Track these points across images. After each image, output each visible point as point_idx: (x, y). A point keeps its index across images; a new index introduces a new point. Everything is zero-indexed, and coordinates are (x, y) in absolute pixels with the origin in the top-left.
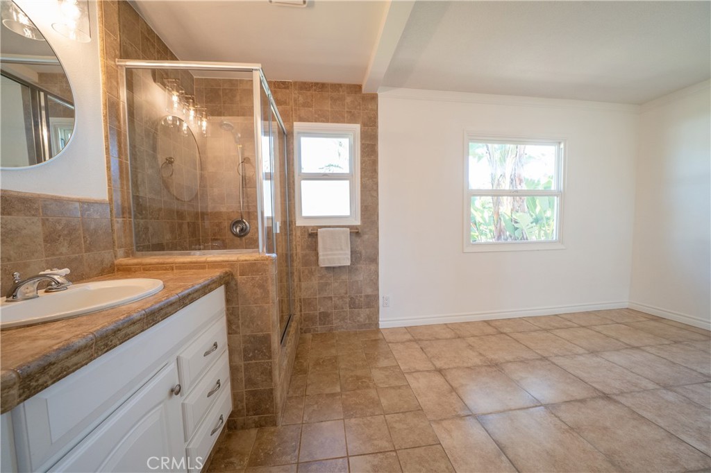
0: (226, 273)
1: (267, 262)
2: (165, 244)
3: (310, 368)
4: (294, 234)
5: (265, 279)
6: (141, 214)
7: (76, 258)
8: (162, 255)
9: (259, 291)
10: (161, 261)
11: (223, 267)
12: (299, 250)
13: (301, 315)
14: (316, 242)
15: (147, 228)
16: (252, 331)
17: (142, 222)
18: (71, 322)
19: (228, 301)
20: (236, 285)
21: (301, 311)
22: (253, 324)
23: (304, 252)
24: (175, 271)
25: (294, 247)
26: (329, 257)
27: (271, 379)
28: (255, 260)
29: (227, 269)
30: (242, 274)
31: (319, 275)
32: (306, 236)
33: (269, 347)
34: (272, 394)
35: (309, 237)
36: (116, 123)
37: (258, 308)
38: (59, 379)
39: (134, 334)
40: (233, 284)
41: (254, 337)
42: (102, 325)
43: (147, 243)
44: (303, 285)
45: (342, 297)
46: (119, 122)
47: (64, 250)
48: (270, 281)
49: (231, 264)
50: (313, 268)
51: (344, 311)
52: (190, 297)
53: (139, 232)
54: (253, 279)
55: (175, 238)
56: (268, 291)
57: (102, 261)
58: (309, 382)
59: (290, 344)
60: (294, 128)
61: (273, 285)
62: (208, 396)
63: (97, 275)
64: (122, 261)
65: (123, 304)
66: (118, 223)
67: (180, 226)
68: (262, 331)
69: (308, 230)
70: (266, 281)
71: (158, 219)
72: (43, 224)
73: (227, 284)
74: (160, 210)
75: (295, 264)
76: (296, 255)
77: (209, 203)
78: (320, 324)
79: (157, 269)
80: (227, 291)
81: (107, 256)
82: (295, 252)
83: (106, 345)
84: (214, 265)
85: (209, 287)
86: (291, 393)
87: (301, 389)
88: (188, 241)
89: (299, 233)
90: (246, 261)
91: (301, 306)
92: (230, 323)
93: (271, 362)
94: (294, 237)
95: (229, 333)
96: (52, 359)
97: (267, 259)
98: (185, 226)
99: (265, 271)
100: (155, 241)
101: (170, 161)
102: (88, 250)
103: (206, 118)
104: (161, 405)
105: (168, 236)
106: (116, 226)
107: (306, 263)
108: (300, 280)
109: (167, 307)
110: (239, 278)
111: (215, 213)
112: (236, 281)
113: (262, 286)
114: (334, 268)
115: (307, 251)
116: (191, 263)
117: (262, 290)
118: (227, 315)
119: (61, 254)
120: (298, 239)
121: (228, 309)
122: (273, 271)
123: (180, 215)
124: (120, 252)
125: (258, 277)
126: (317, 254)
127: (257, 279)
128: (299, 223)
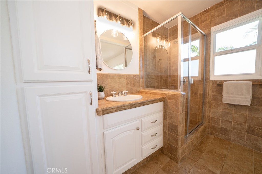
0: (163, 98)
1: (179, 96)
2: (155, 86)
3: (206, 152)
4: (208, 84)
5: (177, 102)
6: (149, 77)
7: (131, 89)
8: (150, 89)
9: (175, 107)
10: (148, 91)
11: (163, 95)
12: (210, 92)
13: (209, 125)
14: (222, 89)
15: (150, 81)
16: (171, 122)
17: (149, 79)
18: (116, 102)
19: (164, 108)
20: (167, 102)
21: (209, 122)
22: (172, 119)
23: (214, 94)
24: (151, 95)
25: (208, 91)
26: (231, 98)
27: (177, 144)
28: (174, 94)
29: (164, 96)
30: (169, 99)
31: (223, 107)
32: (216, 86)
33: (177, 131)
34: (177, 150)
35: (217, 86)
36: (142, 53)
37: (174, 114)
38: (109, 113)
39: (126, 109)
40: (166, 102)
41: (172, 124)
42: (120, 104)
43: (150, 86)
44: (212, 110)
45: (241, 124)
46: (142, 52)
47: (129, 86)
48: (179, 104)
49: (166, 95)
50: (219, 103)
51: (241, 133)
52: (146, 103)
53: (148, 82)
54: (173, 102)
55: (159, 84)
56: (179, 108)
57: (137, 90)
58: (201, 157)
59: (195, 135)
60: (211, 30)
61: (181, 106)
62: (151, 136)
63: (136, 93)
64: (142, 90)
65: (127, 101)
66: (141, 80)
67: (161, 80)
68: (175, 123)
69: (217, 82)
70: (178, 103)
71: (154, 78)
72: (126, 81)
73: (164, 101)
74: (154, 76)
75: (207, 99)
76: (209, 95)
77: (172, 72)
78: (221, 134)
79: (147, 93)
80: (164, 104)
81: (138, 88)
82: (208, 93)
83: (119, 109)
84: (161, 94)
85: (155, 101)
86: (190, 156)
87: (196, 158)
88: (163, 85)
89: (211, 84)
90: (171, 94)
91: (209, 120)
92: (164, 116)
93: (178, 137)
94: (208, 86)
95: (164, 119)
96: (107, 109)
97: (179, 95)
98: (163, 81)
99: (178, 99)
100: (152, 85)
101: (161, 60)
102: (134, 87)
103: (170, 42)
104: (134, 131)
105: (156, 84)
106: (141, 81)
107: (215, 99)
108: (210, 108)
109: (137, 104)
110: (169, 101)
111: (174, 75)
112: (167, 101)
113: (176, 105)
114: (235, 105)
115: (216, 93)
116: (155, 93)
117: (176, 107)
118: (164, 113)
119: (129, 87)
120: (210, 87)
121: (164, 111)
122: (181, 100)
123: (161, 77)
124: (141, 88)
125: (175, 101)
126: (222, 96)
127: (174, 102)
128: (212, 78)
